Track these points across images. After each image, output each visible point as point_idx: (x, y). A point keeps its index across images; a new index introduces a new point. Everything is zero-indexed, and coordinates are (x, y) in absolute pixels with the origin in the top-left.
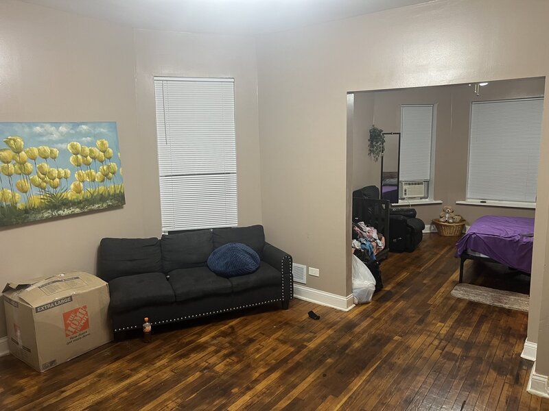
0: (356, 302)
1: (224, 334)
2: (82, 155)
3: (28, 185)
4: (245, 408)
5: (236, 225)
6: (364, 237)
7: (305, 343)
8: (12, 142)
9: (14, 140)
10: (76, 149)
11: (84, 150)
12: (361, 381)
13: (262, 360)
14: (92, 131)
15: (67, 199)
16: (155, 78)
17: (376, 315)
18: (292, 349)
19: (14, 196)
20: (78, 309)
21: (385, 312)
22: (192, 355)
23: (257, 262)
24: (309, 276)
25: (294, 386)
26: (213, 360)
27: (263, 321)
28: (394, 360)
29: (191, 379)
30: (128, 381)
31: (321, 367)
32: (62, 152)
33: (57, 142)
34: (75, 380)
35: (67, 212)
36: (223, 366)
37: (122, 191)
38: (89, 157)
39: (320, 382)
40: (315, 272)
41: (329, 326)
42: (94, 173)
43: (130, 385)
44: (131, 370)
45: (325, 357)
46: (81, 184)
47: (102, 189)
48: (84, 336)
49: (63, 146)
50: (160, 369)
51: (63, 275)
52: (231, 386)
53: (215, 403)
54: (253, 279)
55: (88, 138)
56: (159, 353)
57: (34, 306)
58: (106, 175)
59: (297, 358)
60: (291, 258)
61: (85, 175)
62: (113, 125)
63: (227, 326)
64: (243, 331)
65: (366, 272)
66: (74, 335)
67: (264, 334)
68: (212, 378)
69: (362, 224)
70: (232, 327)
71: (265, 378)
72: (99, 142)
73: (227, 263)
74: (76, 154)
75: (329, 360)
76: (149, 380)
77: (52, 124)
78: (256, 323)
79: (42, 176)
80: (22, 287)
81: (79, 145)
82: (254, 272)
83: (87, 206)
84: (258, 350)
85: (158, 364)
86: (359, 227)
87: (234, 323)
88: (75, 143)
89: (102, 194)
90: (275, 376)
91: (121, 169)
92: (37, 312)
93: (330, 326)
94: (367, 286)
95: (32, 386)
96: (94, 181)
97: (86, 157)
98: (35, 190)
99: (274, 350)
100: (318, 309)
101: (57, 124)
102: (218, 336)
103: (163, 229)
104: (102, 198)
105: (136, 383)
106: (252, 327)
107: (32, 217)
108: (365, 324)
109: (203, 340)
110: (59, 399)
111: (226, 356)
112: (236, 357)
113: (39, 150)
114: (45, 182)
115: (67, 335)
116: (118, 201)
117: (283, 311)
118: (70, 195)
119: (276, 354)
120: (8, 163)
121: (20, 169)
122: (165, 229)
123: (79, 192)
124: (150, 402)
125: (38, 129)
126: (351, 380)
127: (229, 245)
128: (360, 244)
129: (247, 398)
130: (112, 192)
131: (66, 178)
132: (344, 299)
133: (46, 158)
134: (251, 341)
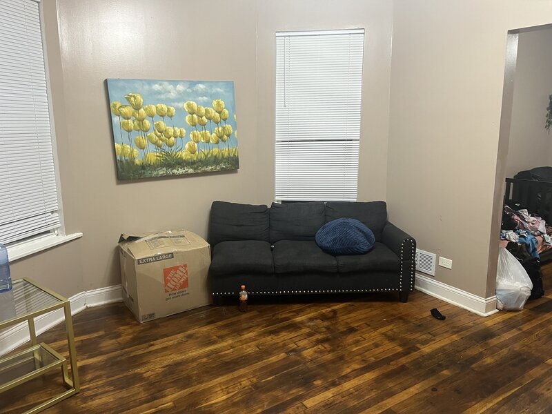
0: (501, 306)
1: (324, 317)
2: (197, 115)
3: (145, 142)
4: (324, 406)
5: (355, 200)
6: (524, 229)
7: (418, 345)
8: (132, 99)
9: (134, 96)
10: (192, 108)
11: (200, 110)
12: (485, 409)
13: (360, 354)
14: (209, 91)
15: (181, 158)
16: (277, 34)
17: (526, 327)
18: (400, 349)
19: (132, 152)
20: (178, 267)
21: (541, 326)
22: (283, 334)
23: (370, 242)
24: (439, 268)
25: (391, 394)
26: (302, 343)
27: (372, 311)
28: (540, 390)
29: (273, 359)
30: (211, 348)
31: (431, 379)
32: (179, 110)
33: (174, 100)
34: (166, 336)
35: (181, 171)
36: (312, 352)
37: (236, 155)
38: (204, 118)
39: (427, 397)
40: (447, 263)
41: (455, 330)
42: (208, 134)
43: (212, 352)
44: (218, 337)
45: (441, 367)
46: (196, 145)
47: (216, 151)
48: (183, 295)
49: (180, 105)
50: (246, 342)
51: (170, 232)
52: (315, 377)
53: (291, 392)
54: (364, 260)
55: (205, 98)
56: (251, 324)
57: (137, 258)
58: (221, 137)
59: (403, 361)
60: (414, 242)
61: (200, 136)
62: (230, 85)
63: (329, 309)
64: (345, 317)
65: (520, 272)
66: (174, 292)
67: (369, 326)
68: (297, 363)
69: (525, 212)
70: (335, 312)
71: (357, 376)
72: (215, 103)
73: (335, 239)
74: (192, 114)
75: (445, 372)
76: (232, 350)
77: (171, 82)
78: (363, 311)
79: (159, 134)
80: (132, 239)
81: (195, 105)
82: (365, 253)
83: (201, 167)
84: (357, 342)
85: (247, 336)
86: (519, 215)
87: (337, 307)
88: (191, 102)
89: (216, 157)
90: (370, 376)
91: (236, 132)
92: (139, 264)
93: (457, 330)
94: (518, 289)
95: (129, 335)
96: (208, 142)
97: (202, 117)
98: (152, 148)
99: (377, 346)
100: (446, 308)
101: (174, 82)
102: (316, 319)
103: (277, 198)
104: (216, 160)
105: (217, 352)
106: (357, 315)
107: (148, 174)
108: (507, 336)
109: (299, 319)
110: (145, 351)
111: (319, 342)
112: (331, 345)
113: (157, 107)
114: (161, 140)
115: (166, 291)
116: (231, 165)
117: (400, 304)
118: (185, 154)
119: (379, 350)
120: (128, 119)
121: (139, 125)
122: (278, 199)
123: (193, 152)
124: (226, 374)
125: (156, 87)
126: (470, 404)
127: (340, 220)
128: (517, 236)
129: (329, 394)
130: (226, 155)
131: (181, 137)
132: (483, 300)
133: (162, 116)
134: (352, 330)
